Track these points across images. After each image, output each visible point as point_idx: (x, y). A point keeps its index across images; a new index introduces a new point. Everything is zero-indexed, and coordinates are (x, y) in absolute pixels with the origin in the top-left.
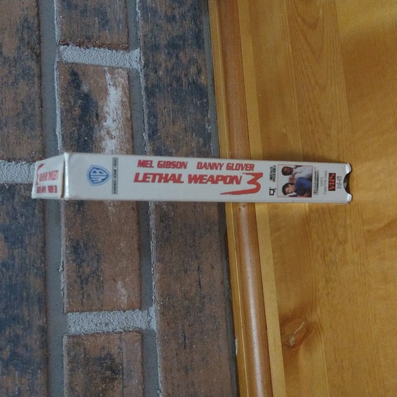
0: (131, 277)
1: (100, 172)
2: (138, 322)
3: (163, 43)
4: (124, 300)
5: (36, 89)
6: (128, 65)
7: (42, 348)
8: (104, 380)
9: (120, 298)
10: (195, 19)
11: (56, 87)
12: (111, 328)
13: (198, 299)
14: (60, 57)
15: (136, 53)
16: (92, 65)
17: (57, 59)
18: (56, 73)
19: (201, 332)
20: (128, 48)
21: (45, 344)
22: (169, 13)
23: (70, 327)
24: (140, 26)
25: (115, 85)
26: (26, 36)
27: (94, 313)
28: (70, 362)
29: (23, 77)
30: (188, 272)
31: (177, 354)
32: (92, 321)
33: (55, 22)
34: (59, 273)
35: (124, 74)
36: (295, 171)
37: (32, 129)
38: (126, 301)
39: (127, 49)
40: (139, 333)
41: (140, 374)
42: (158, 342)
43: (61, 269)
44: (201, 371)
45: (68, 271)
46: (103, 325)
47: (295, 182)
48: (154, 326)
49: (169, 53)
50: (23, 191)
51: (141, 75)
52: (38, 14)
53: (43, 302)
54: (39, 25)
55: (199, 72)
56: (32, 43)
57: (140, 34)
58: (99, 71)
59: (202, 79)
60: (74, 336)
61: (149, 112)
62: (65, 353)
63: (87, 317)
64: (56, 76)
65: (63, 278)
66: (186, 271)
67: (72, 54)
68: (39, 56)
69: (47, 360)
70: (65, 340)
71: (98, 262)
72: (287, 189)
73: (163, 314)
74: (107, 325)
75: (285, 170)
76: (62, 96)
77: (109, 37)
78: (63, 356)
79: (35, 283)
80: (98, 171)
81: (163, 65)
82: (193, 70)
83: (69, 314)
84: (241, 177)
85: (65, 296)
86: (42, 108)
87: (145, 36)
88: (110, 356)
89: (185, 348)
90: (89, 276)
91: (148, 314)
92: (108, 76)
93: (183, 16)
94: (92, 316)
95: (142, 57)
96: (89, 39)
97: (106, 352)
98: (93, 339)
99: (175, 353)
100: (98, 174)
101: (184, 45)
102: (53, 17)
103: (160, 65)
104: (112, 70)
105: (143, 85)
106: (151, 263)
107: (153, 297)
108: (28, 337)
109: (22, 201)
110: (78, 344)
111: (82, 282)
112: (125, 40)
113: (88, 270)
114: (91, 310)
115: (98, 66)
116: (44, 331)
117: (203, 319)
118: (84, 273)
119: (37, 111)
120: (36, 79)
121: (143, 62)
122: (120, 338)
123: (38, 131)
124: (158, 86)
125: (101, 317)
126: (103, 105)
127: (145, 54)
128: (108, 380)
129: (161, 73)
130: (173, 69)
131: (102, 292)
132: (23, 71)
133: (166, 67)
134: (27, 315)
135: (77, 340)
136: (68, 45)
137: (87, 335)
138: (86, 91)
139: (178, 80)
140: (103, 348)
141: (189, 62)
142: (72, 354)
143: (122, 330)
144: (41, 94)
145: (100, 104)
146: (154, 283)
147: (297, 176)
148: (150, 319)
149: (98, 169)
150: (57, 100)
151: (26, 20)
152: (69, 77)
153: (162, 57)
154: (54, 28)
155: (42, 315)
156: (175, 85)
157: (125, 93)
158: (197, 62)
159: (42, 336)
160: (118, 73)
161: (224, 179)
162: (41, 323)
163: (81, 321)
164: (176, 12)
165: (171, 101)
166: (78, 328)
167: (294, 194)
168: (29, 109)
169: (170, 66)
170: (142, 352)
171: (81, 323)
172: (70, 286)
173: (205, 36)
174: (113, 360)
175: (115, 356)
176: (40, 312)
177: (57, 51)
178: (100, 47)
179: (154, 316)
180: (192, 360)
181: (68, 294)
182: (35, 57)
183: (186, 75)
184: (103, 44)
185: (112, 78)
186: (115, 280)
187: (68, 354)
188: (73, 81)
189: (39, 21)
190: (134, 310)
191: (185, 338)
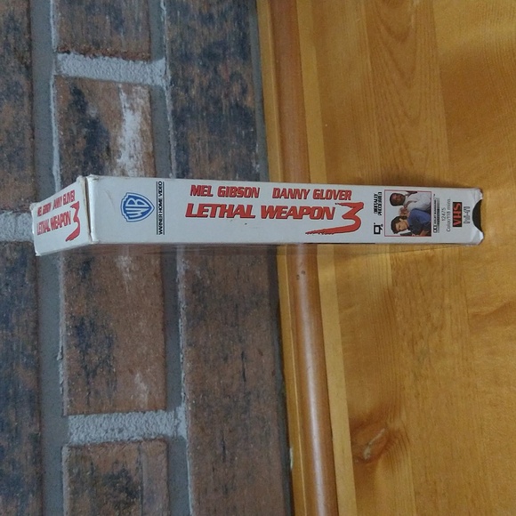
0: (153, 367)
1: (139, 203)
2: (162, 427)
3: (197, 51)
4: (144, 398)
5: (25, 112)
6: (149, 81)
7: (35, 463)
8: (117, 505)
9: (138, 396)
10: (239, 19)
11: (53, 110)
12: (125, 435)
13: (241, 395)
14: (58, 68)
15: (161, 64)
16: (102, 81)
17: (54, 73)
18: (52, 92)
19: (246, 439)
20: (149, 57)
21: (38, 459)
22: (205, 11)
23: (71, 434)
24: (166, 28)
25: (132, 108)
26: (12, 41)
27: (104, 415)
28: (72, 482)
29: (8, 96)
30: (229, 361)
31: (214, 469)
32: (101, 426)
33: (52, 21)
34: (57, 363)
35: (145, 92)
36: (407, 199)
37: (21, 167)
38: (146, 400)
39: (149, 59)
40: (164, 441)
41: (165, 497)
42: (189, 454)
43: (59, 357)
44: (245, 492)
45: (69, 360)
46: (116, 431)
47: (408, 215)
48: (183, 431)
49: (204, 65)
50: (8, 251)
51: (168, 95)
52: (28, 11)
53: (36, 402)
54: (29, 26)
55: (244, 91)
56: (21, 49)
57: (166, 38)
58: (111, 88)
59: (249, 101)
60: (77, 447)
61: (178, 145)
62: (65, 470)
63: (94, 422)
64: (52, 95)
65: (62, 370)
66: (226, 359)
67: (74, 65)
68: (29, 68)
69: (40, 480)
70: (65, 451)
71: (109, 347)
72: (397, 226)
73: (195, 416)
74: (120, 431)
75: (395, 197)
76: (61, 122)
77: (124, 43)
78: (62, 473)
79: (25, 377)
80: (136, 202)
81: (197, 81)
82: (236, 89)
83: (70, 418)
84: (334, 209)
85: (66, 394)
86: (34, 138)
87: (173, 42)
88: (125, 473)
89: (224, 461)
90: (97, 367)
91: (176, 417)
92: (123, 96)
93: (223, 15)
94: (100, 419)
95: (169, 72)
96: (97, 45)
97: (120, 468)
98: (103, 450)
99: (210, 467)
100: (136, 205)
101: (224, 54)
102: (49, 15)
103: (193, 81)
104: (129, 88)
105: (170, 108)
106: (179, 348)
107: (182, 394)
108: (16, 450)
109: (8, 265)
110: (83, 457)
111: (88, 375)
112: (145, 47)
113: (95, 359)
114: (100, 412)
115: (109, 82)
116: (37, 440)
117: (248, 422)
118: (90, 362)
119: (28, 144)
120: (26, 100)
121: (170, 77)
122: (139, 450)
123: (28, 171)
124: (189, 110)
125: (113, 420)
126: (116, 136)
127: (172, 65)
128: (122, 505)
129: (193, 92)
130: (209, 87)
131: (115, 388)
132: (8, 89)
133: (201, 84)
134: (14, 419)
135: (80, 451)
136: (68, 52)
137: (94, 445)
138: (93, 116)
139: (217, 102)
140: (117, 462)
141: (231, 77)
142: (75, 471)
143: (141, 438)
144: (32, 120)
145: (112, 134)
146: (183, 375)
147: (411, 206)
148: (178, 423)
149: (136, 198)
150: (55, 128)
151: (12, 18)
152: (70, 97)
153: (195, 70)
154: (49, 30)
155: (35, 419)
156: (212, 109)
157: (145, 119)
158: (242, 78)
159: (35, 448)
160: (136, 93)
161: (310, 211)
162: (32, 430)
163: (86, 426)
164: (214, 11)
165: (207, 130)
166: (82, 436)
167: (407, 231)
168: (17, 141)
169: (205, 83)
170: (168, 467)
171: (85, 429)
172: (72, 380)
173: (252, 43)
174: (129, 479)
175: (133, 473)
176: (32, 416)
177: (54, 61)
178: (111, 56)
179: (183, 419)
180: (234, 477)
181: (70, 390)
182: (24, 69)
183: (227, 96)
184: (116, 53)
185: (128, 99)
186: (131, 372)
187: (70, 471)
188: (76, 103)
189: (29, 19)
190: (156, 411)
191: (224, 448)
